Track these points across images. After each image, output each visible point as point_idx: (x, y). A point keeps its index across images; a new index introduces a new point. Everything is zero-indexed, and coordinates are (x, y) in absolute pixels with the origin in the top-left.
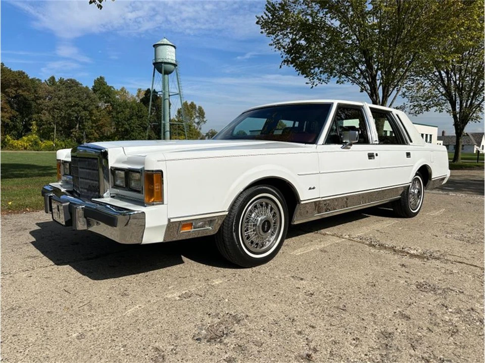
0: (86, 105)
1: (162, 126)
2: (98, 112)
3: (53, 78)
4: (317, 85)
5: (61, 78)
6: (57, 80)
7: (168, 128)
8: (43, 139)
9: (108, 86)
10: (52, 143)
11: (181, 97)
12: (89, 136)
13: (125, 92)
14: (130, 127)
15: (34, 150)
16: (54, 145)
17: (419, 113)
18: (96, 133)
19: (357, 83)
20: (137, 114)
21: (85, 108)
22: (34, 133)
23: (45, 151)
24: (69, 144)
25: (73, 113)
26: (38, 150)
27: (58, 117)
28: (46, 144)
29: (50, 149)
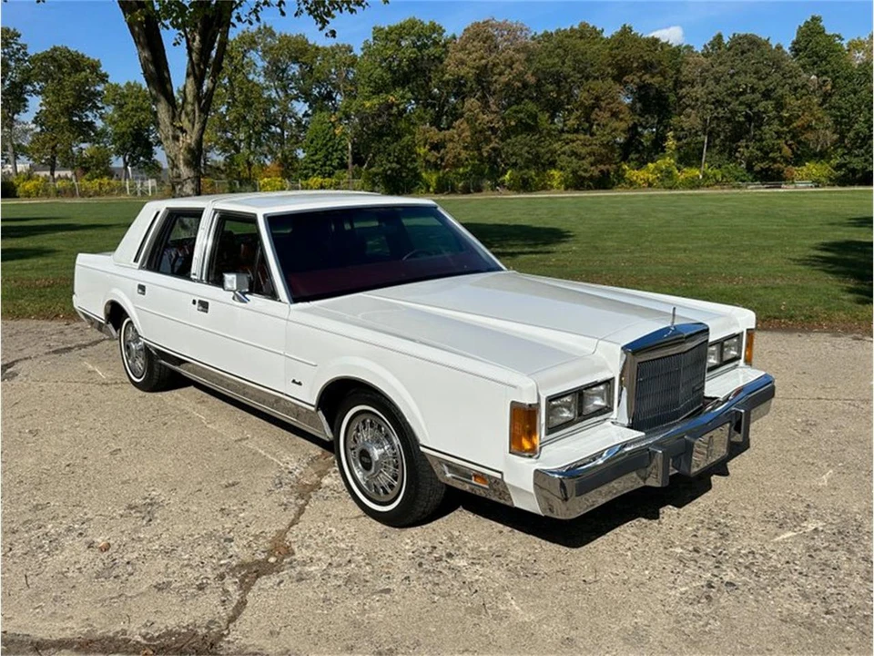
0: (771, 86)
3: (720, 37)
5: (734, 35)
6: (726, 40)
8: (681, 166)
9: (828, 36)
10: (698, 173)
12: (772, 155)
15: (665, 188)
16: (701, 177)
18: (786, 148)
21: (767, 95)
22: (669, 155)
23: (684, 189)
24: (729, 172)
25: (742, 108)
26: (670, 188)
27: (711, 120)
28: (687, 175)
29: (693, 184)
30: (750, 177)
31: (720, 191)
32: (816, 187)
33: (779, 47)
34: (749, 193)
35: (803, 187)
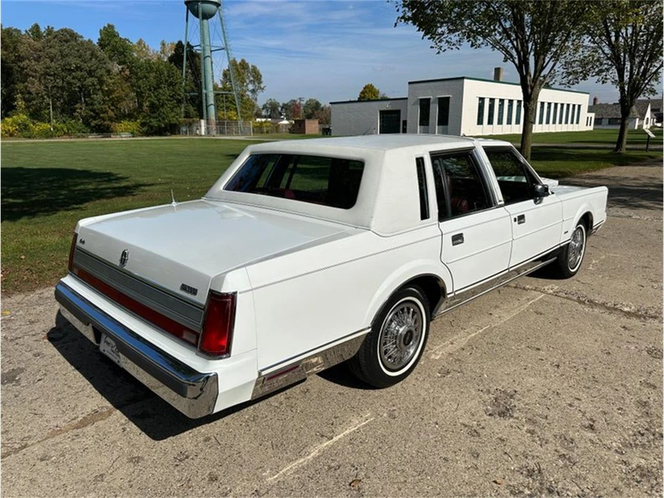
0: (92, 68)
1: (204, 98)
2: (111, 79)
3: (37, 27)
4: (445, 50)
5: (48, 27)
6: (42, 30)
7: (211, 101)
8: (35, 121)
9: (121, 39)
10: (49, 126)
11: (228, 54)
12: (102, 115)
13: (145, 46)
14: (158, 100)
15: (24, 137)
16: (52, 129)
17: (573, 84)
18: (110, 110)
19: (498, 49)
20: (166, 81)
21: (90, 73)
22: (20, 112)
23: (40, 138)
24: (72, 126)
25: (75, 81)
26: (30, 137)
27: (53, 87)
28: (41, 128)
29: (47, 135)
30: (89, 130)
31: (68, 140)
32: (133, 137)
33: (90, 42)
34: (91, 141)
35: (125, 137)
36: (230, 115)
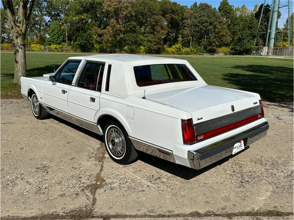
0: (212, 21)
1: (268, 35)
2: (220, 26)
3: (196, 3)
5: (201, 3)
6: (198, 5)
7: (273, 36)
8: (183, 47)
9: (230, 6)
10: (189, 49)
11: (289, 8)
12: (213, 44)
13: (245, 9)
14: (242, 36)
15: (178, 54)
16: (189, 51)
18: (217, 42)
20: (249, 26)
21: (211, 24)
22: (179, 43)
23: (184, 55)
24: (198, 50)
25: (203, 28)
26: (180, 54)
27: (193, 31)
28: (185, 50)
29: (187, 53)
30: (205, 52)
31: (196, 56)
32: (225, 55)
33: (215, 8)
34: (205, 57)
35: (221, 55)
36: (285, 44)
